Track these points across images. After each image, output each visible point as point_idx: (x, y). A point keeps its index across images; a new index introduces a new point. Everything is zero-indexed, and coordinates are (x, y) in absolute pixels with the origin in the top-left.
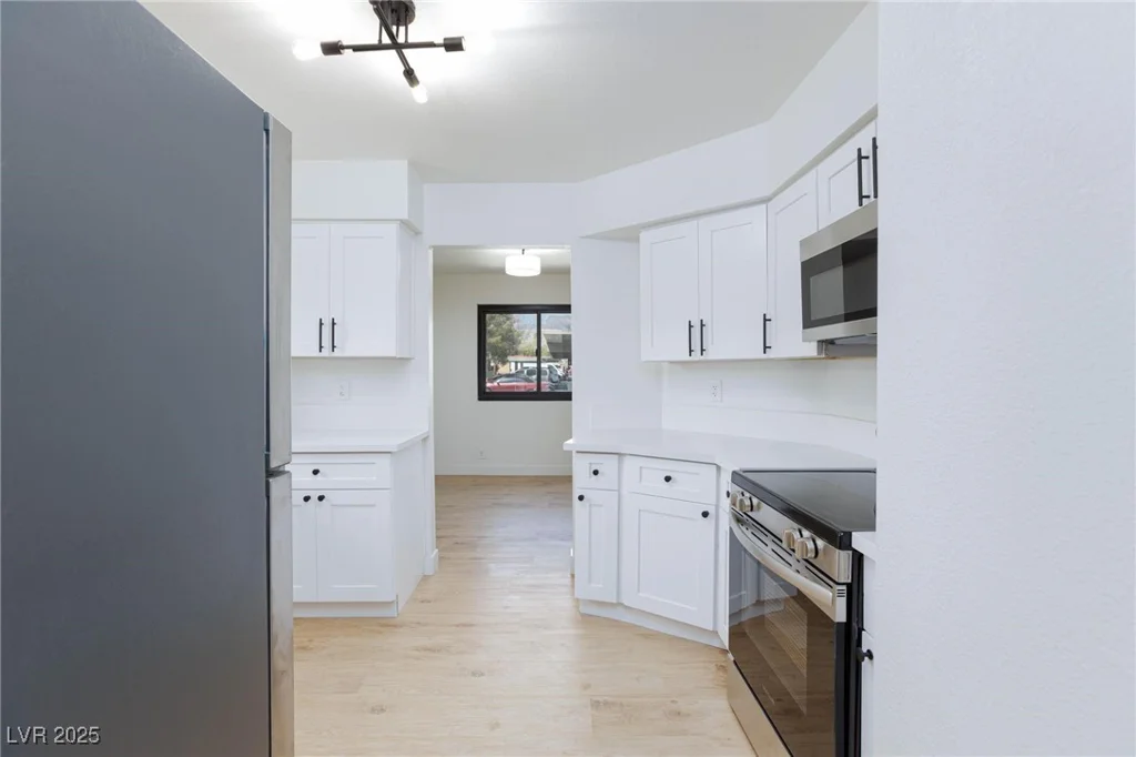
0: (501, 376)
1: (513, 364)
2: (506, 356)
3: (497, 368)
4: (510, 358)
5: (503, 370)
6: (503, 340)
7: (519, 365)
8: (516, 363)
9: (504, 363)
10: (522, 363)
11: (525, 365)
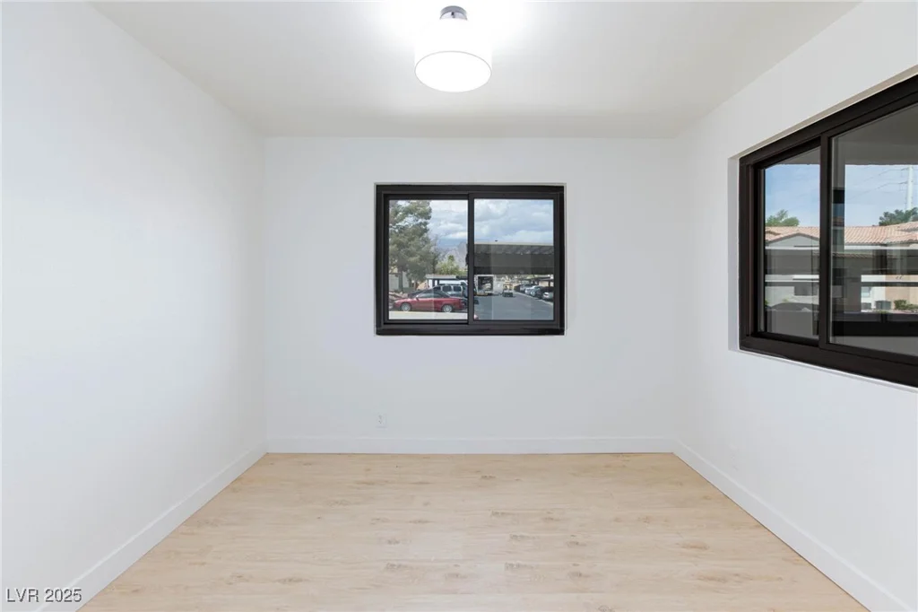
0: (420, 292)
1: (431, 281)
2: (425, 274)
3: (417, 285)
4: (428, 276)
5: (422, 286)
6: (421, 260)
7: (436, 282)
8: (434, 280)
9: (422, 281)
10: (438, 280)
11: (441, 282)
